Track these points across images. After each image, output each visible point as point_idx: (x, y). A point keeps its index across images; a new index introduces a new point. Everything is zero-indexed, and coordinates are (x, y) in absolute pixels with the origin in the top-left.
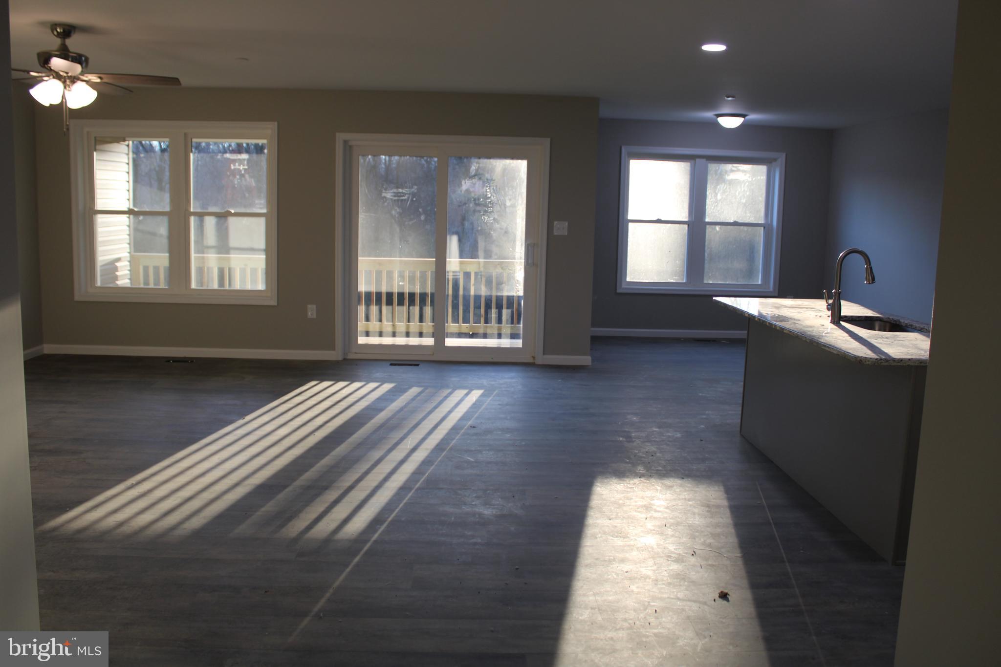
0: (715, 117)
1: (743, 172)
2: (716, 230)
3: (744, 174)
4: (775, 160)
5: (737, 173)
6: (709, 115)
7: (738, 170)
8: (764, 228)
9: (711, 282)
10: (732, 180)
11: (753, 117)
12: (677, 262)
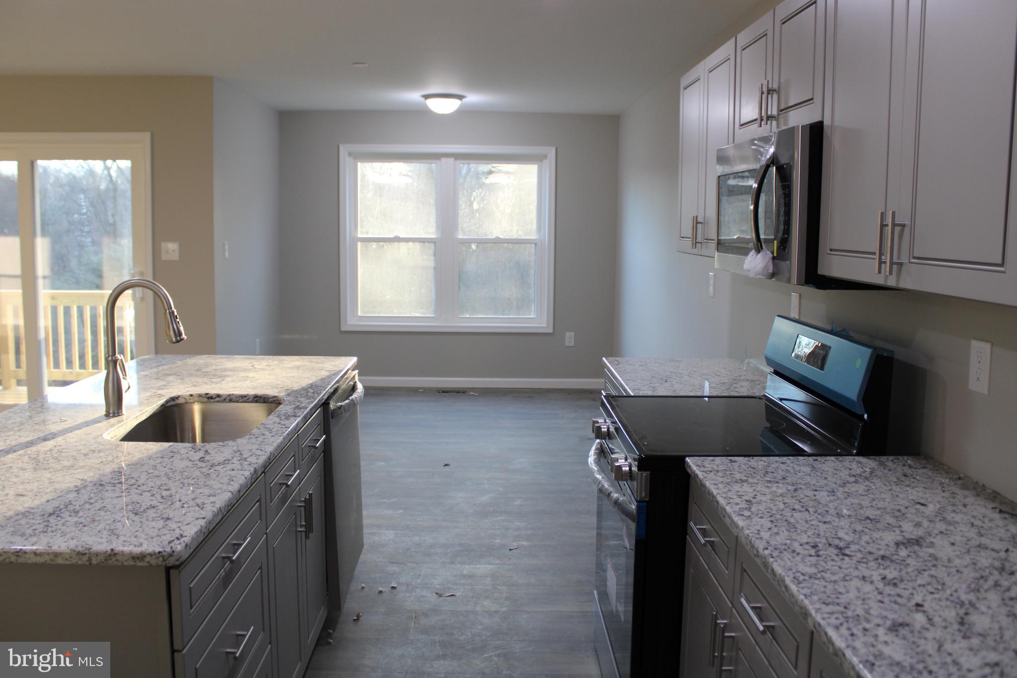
0: (423, 99)
1: (506, 174)
2: (472, 248)
3: (507, 176)
4: (545, 157)
5: (498, 174)
6: (413, 96)
7: (500, 171)
8: (536, 244)
9: (468, 316)
10: (492, 184)
11: (474, 98)
12: (423, 290)
